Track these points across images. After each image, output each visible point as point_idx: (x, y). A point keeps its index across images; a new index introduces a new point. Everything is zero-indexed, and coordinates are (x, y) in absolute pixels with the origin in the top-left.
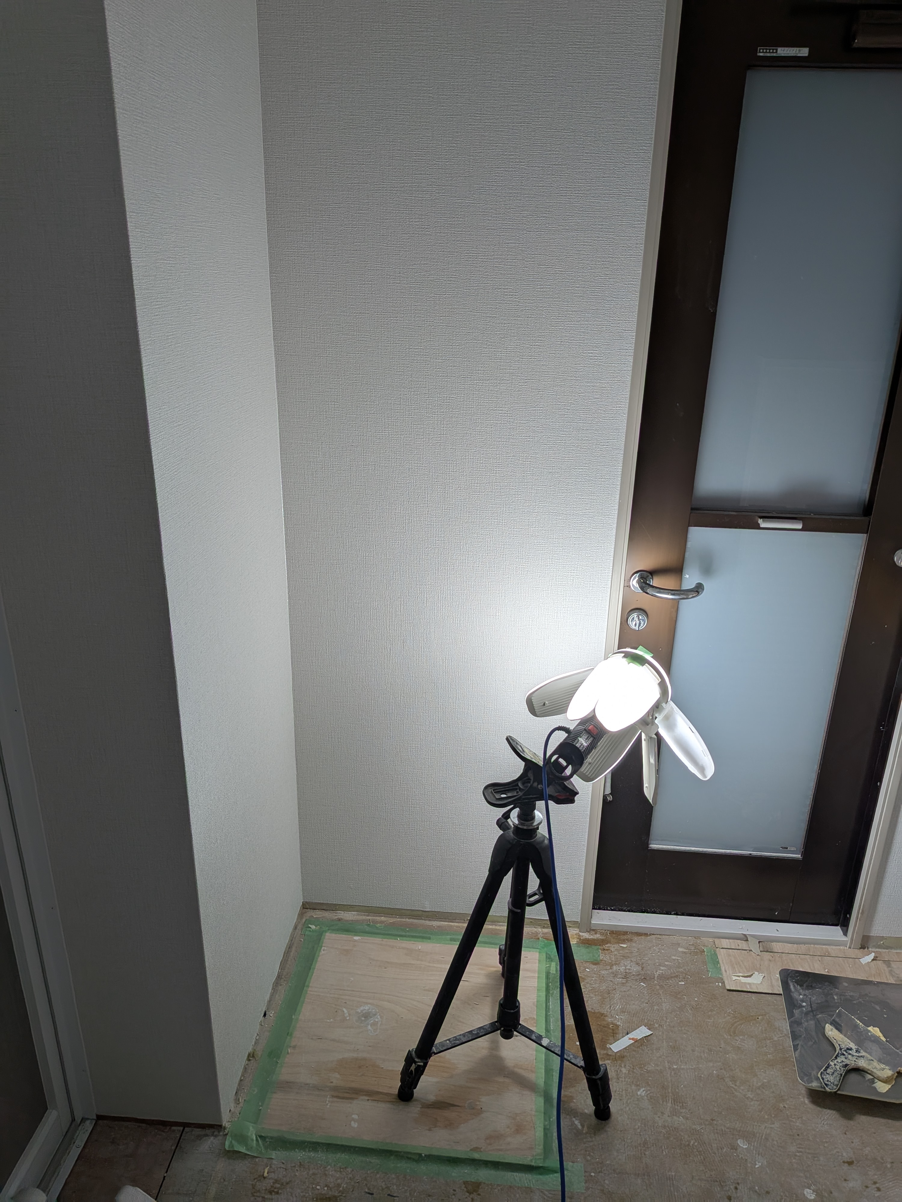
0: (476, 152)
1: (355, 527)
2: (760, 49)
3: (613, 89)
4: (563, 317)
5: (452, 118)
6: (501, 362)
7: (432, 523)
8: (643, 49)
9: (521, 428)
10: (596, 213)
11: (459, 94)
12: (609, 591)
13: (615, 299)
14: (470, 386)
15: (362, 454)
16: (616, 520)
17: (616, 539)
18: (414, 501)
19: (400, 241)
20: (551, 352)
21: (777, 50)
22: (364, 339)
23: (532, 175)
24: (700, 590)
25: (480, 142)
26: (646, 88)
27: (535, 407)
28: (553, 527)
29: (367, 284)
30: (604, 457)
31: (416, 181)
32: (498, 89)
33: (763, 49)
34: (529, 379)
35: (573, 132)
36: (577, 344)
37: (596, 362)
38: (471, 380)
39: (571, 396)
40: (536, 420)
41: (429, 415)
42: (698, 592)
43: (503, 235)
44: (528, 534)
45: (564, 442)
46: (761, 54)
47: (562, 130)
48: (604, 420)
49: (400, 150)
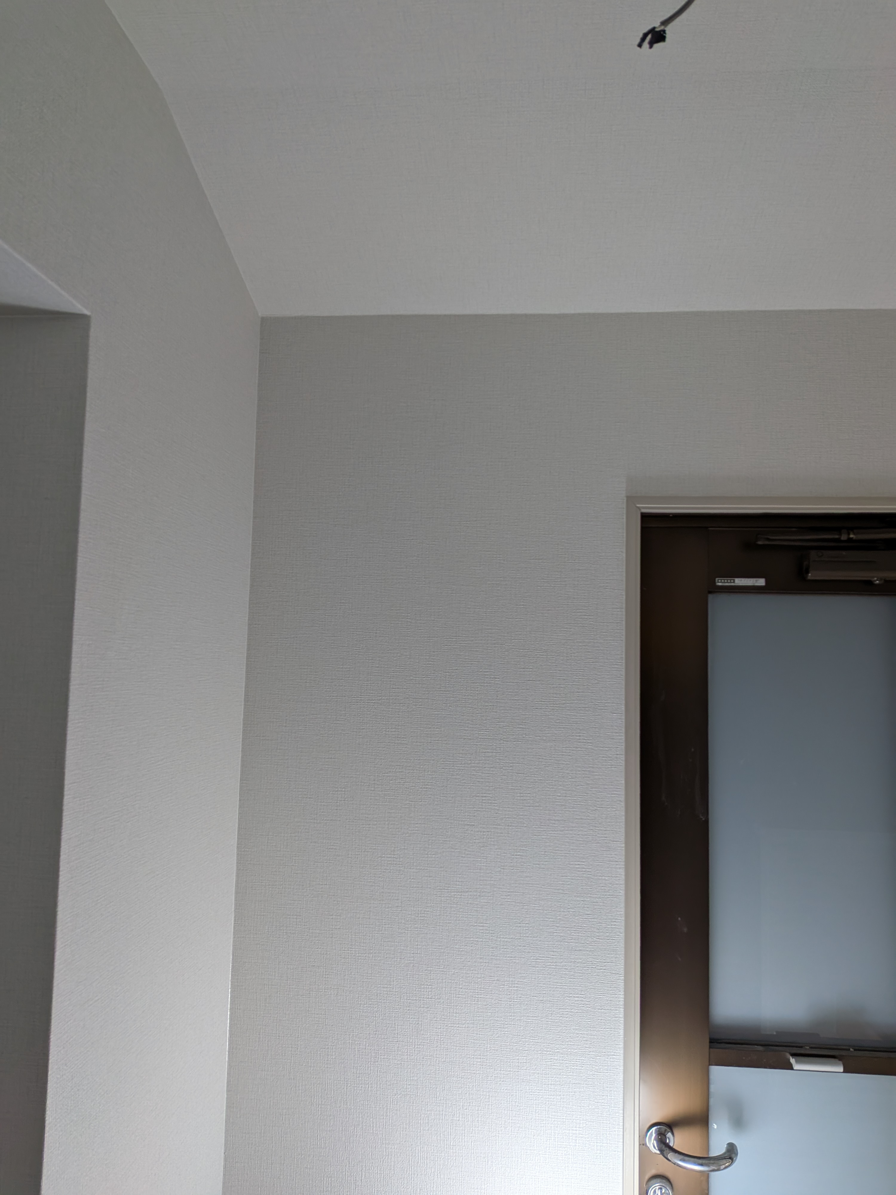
0: (452, 669)
1: (311, 1067)
2: (718, 580)
3: (581, 615)
4: (545, 826)
5: (429, 639)
6: (481, 873)
7: (403, 1063)
8: (607, 583)
9: (505, 947)
10: (572, 725)
11: (436, 619)
12: (622, 1156)
13: (599, 809)
14: (448, 898)
15: (324, 976)
16: (622, 1061)
17: (624, 1085)
18: (381, 1034)
19: (375, 750)
20: (535, 863)
21: (734, 580)
22: (333, 847)
23: (507, 689)
24: (733, 1155)
25: (456, 661)
26: (613, 614)
27: (520, 923)
28: (548, 1070)
29: (340, 791)
30: (602, 983)
31: (394, 694)
32: (472, 615)
33: (721, 580)
34: (512, 892)
35: (546, 652)
36: (563, 854)
37: (584, 874)
38: (448, 892)
39: (560, 911)
40: (522, 938)
41: (402, 931)
42: (731, 1158)
43: (480, 745)
44: (518, 1079)
45: (555, 964)
46: (720, 584)
47: (534, 650)
48: (598, 940)
49: (378, 667)
